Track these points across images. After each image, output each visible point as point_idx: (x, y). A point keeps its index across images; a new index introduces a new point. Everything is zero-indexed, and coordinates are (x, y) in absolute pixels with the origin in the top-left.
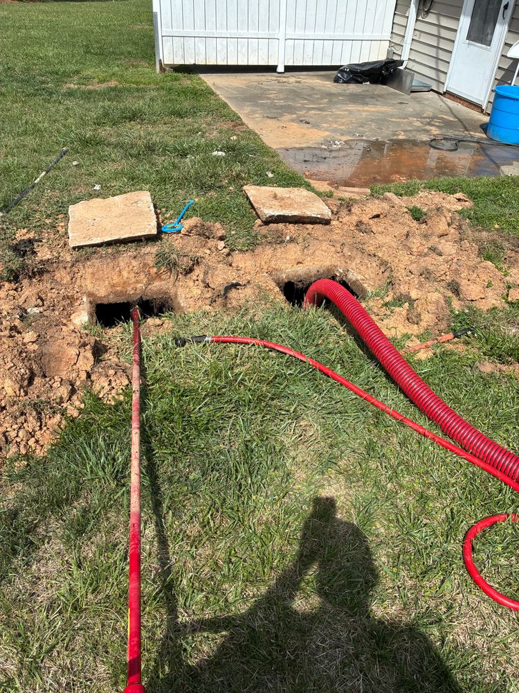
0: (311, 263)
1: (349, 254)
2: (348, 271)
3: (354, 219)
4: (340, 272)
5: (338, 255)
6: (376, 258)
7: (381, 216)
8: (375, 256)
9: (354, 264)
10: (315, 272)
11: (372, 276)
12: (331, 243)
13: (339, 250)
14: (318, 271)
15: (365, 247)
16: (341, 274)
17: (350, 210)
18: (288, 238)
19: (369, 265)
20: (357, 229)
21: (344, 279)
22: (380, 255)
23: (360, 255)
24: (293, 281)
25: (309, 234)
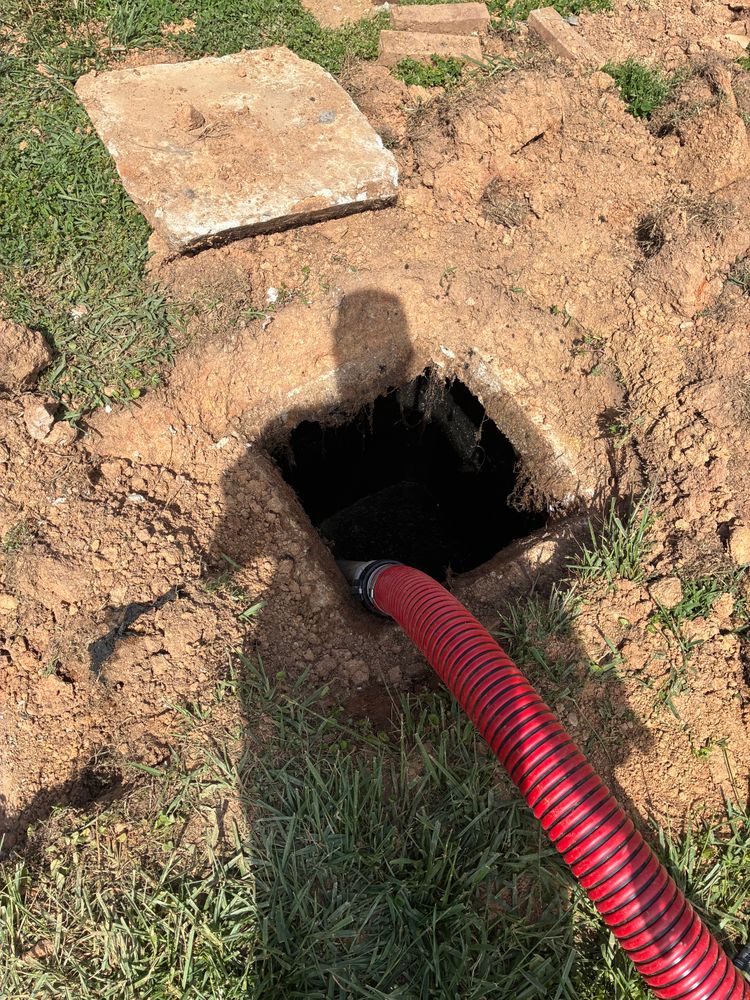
0: (359, 349)
1: (471, 302)
2: (471, 353)
3: (475, 177)
4: (445, 358)
5: (435, 302)
6: (559, 320)
7: (548, 136)
8: (552, 310)
9: (487, 331)
10: (374, 374)
11: (550, 373)
12: (410, 272)
13: (437, 290)
14: (383, 368)
15: (520, 282)
16: (449, 361)
17: (451, 134)
18: (272, 295)
19: (537, 339)
20: (485, 214)
21: (462, 377)
22: (572, 310)
23: (504, 306)
24: (313, 419)
25: (336, 260)
